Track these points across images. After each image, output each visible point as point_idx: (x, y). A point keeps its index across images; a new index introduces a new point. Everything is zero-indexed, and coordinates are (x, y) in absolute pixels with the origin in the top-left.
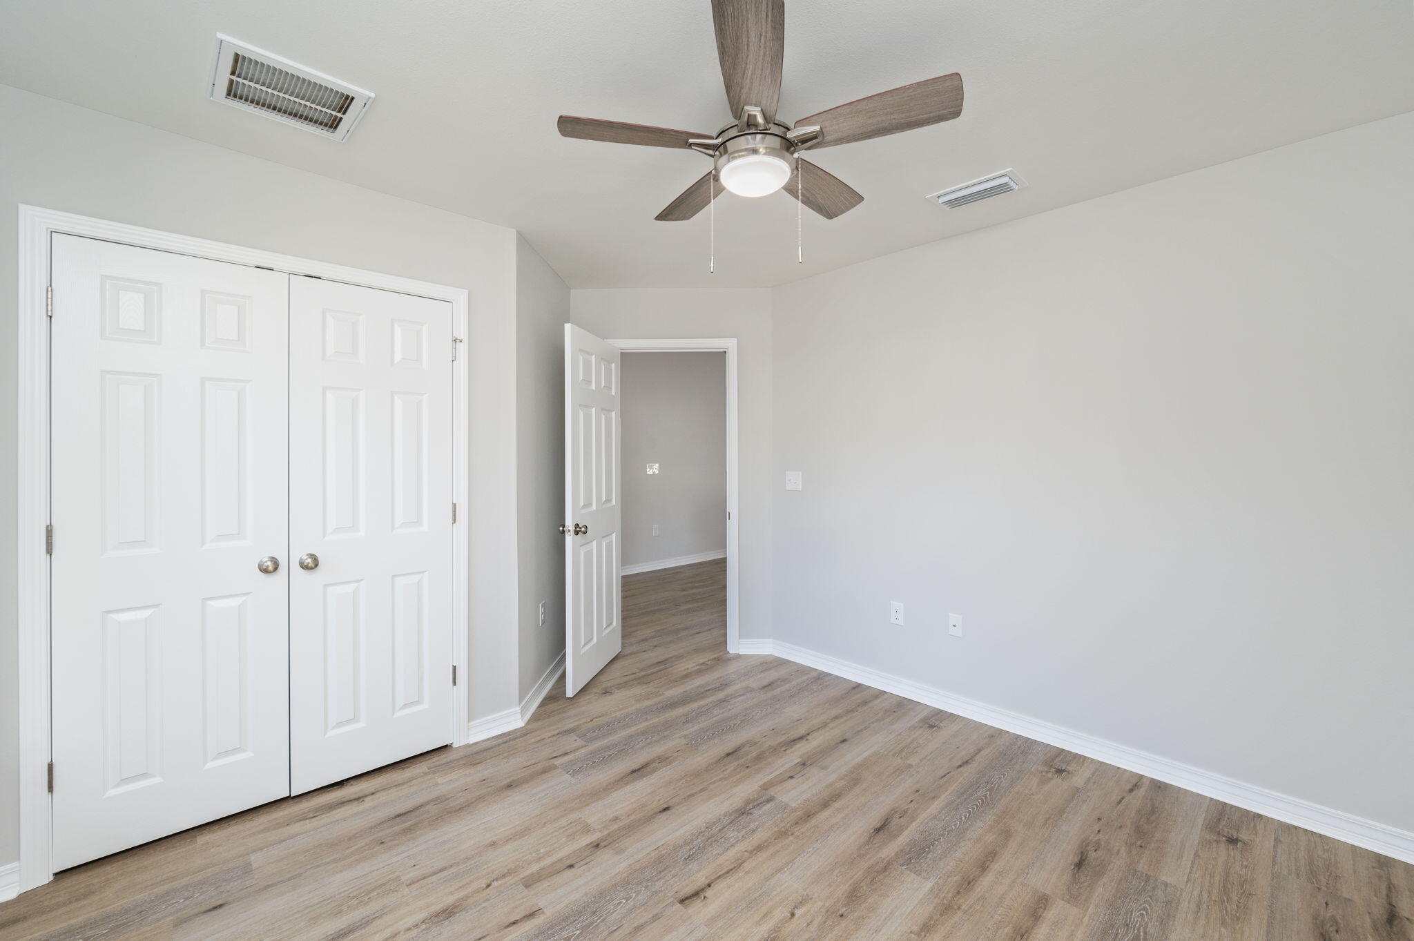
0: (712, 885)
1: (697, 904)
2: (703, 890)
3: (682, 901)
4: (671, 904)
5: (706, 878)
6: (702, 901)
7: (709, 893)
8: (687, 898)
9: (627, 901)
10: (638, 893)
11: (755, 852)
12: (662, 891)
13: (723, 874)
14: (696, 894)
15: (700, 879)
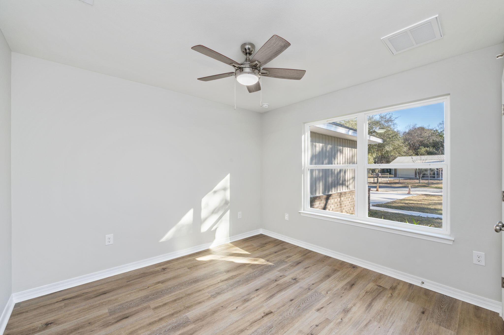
0: (262, 317)
1: (267, 311)
2: (265, 316)
3: (272, 312)
4: (275, 312)
5: (264, 320)
6: (265, 312)
7: (263, 315)
8: (270, 313)
9: (290, 313)
10: (287, 315)
11: (244, 329)
12: (279, 316)
13: (258, 321)
14: (267, 314)
15: (266, 319)
